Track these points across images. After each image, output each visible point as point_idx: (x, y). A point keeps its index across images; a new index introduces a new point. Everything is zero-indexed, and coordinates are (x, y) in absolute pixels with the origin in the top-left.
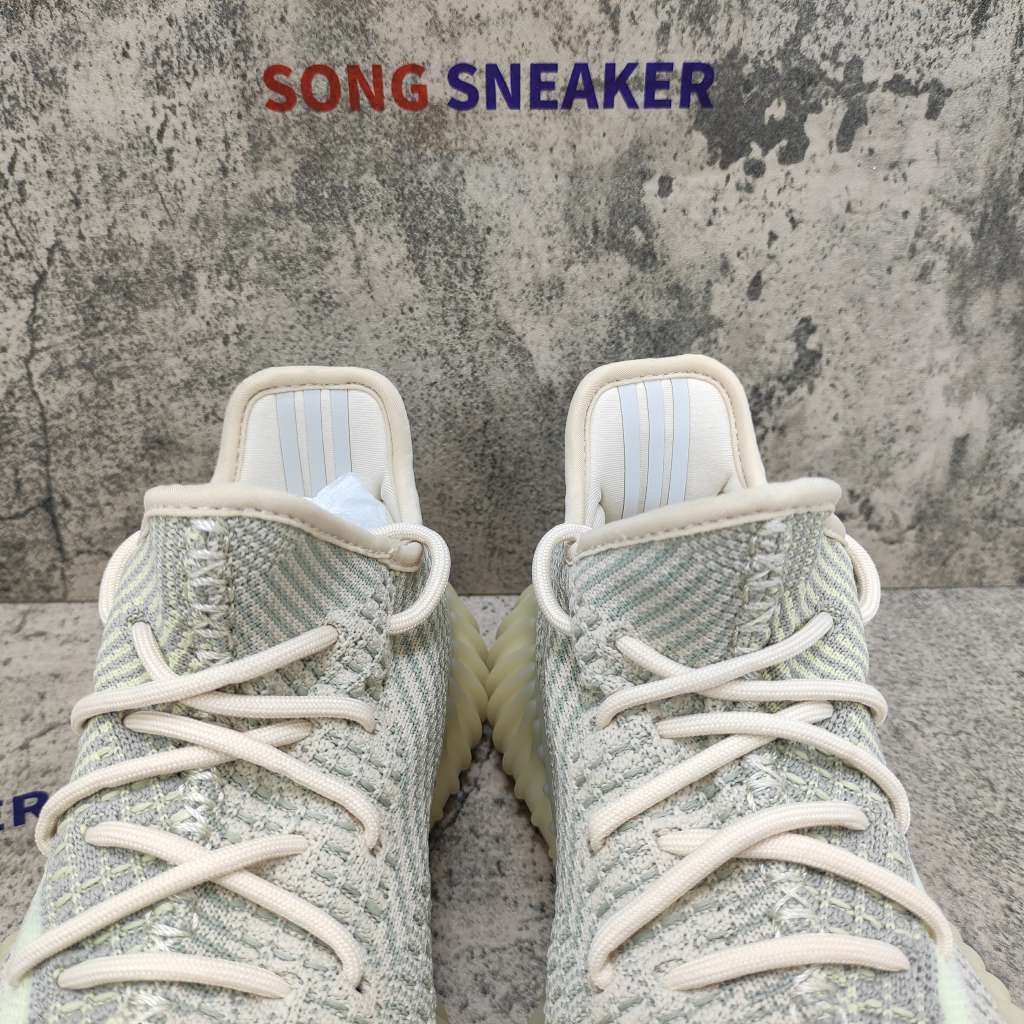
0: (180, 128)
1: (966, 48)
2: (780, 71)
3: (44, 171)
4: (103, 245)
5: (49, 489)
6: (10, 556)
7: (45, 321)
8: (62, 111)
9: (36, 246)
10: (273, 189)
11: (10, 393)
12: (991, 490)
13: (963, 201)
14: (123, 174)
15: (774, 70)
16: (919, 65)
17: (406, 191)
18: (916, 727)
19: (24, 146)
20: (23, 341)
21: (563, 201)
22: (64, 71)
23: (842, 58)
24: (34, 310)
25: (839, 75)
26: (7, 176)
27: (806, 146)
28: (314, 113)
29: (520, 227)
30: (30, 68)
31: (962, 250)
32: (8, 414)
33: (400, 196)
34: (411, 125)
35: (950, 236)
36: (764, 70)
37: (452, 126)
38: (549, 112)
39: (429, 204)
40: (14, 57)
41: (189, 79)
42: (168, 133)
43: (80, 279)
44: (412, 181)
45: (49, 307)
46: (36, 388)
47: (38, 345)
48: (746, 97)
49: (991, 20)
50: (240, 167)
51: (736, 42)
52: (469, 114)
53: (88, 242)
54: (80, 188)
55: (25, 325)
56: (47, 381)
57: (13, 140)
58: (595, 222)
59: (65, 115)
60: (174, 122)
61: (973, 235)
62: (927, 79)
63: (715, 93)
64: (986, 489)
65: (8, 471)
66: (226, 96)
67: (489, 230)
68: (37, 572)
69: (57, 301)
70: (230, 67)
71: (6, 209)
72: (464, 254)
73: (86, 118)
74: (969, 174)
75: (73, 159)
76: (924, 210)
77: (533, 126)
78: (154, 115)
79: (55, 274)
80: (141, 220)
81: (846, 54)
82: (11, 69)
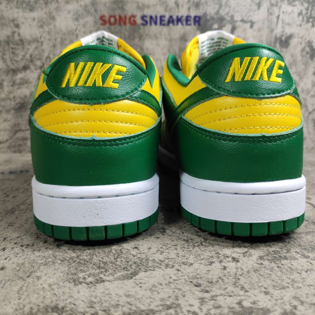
0: (80, 29)
1: (257, 13)
2: (215, 18)
8: (54, 25)
16: (246, 17)
19: (45, 33)
25: (229, 19)
26: (40, 40)
28: (111, 26)
30: (48, 15)
34: (133, 29)
36: (212, 18)
37: (142, 29)
40: (45, 13)
48: (208, 24)
49: (261, 7)
51: (205, 11)
52: (146, 27)
54: (56, 43)
57: (42, 32)
62: (249, 20)
63: (202, 22)
66: (92, 22)
70: (93, 16)
71: (38, 48)
75: (55, 36)
77: (160, 30)
78: (75, 26)
81: (230, 15)
82: (44, 16)
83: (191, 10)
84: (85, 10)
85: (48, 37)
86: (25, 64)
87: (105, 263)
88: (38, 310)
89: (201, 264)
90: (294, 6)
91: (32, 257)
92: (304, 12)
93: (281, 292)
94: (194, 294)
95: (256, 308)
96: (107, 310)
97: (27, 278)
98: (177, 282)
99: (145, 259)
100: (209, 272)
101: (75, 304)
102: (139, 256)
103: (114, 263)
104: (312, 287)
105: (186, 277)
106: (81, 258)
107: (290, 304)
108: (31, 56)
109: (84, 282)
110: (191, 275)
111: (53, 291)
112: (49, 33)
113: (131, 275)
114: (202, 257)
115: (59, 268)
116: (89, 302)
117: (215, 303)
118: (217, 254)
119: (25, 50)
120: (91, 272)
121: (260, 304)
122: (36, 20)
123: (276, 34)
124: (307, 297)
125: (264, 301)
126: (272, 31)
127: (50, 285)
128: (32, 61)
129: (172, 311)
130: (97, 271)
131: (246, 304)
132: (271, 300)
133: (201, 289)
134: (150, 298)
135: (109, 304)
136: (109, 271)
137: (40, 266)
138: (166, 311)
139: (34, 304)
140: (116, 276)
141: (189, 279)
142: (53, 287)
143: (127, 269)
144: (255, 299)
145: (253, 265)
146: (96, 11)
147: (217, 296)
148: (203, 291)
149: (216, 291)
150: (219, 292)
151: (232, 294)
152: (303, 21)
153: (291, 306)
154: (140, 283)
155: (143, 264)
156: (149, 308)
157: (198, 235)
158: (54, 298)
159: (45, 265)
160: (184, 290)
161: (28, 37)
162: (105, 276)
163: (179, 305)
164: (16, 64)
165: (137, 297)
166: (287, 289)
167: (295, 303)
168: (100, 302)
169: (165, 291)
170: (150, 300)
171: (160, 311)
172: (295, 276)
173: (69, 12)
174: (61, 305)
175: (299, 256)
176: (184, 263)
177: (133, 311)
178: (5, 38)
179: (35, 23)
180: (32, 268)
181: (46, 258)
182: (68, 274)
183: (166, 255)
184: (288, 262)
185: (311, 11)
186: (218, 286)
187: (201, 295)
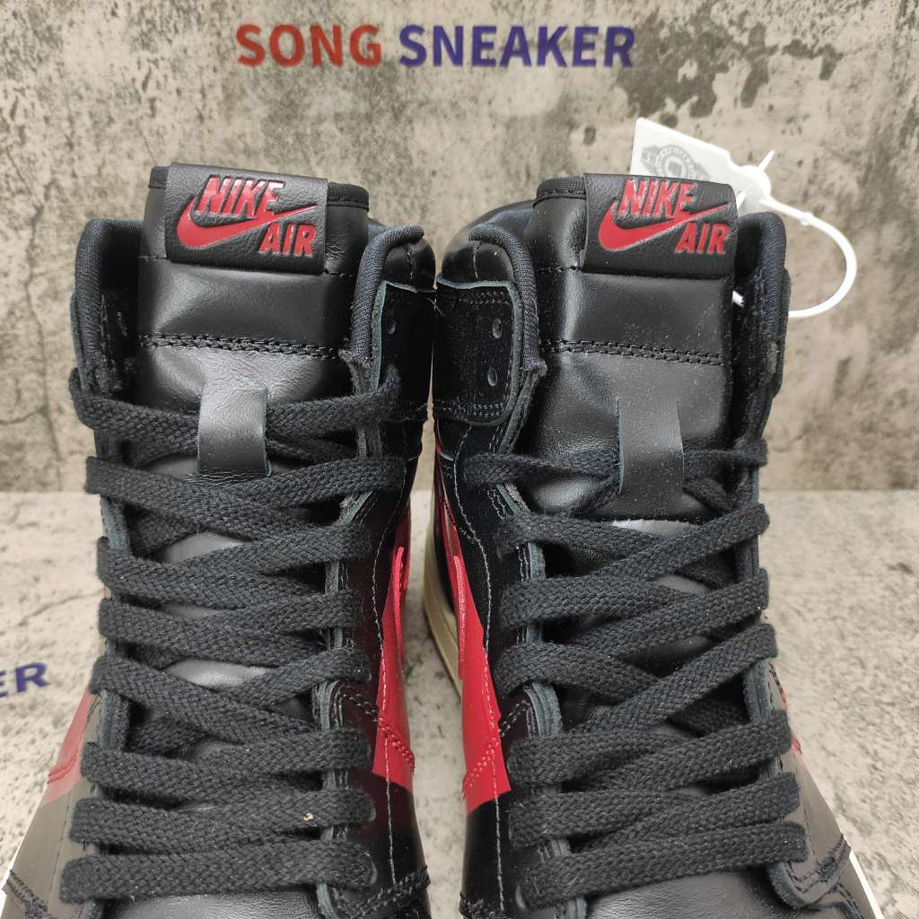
0: (162, 80)
1: (856, 17)
2: (692, 36)
3: (41, 117)
4: (94, 183)
5: (46, 398)
6: (11, 455)
7: (42, 251)
8: (58, 64)
9: (35, 183)
10: (244, 135)
11: (11, 313)
12: (869, 407)
13: (851, 153)
14: (111, 120)
15: (687, 34)
16: (814, 31)
17: (362, 139)
18: (798, 612)
19: (24, 95)
20: (23, 267)
21: (500, 147)
22: (60, 28)
23: (748, 24)
24: (32, 240)
25: (744, 39)
26: (9, 121)
27: (714, 101)
28: (280, 67)
29: (462, 170)
30: (29, 25)
31: (849, 196)
32: (10, 332)
33: (356, 142)
34: (367, 79)
35: (838, 184)
36: (678, 34)
37: (403, 79)
38: (488, 69)
39: (382, 148)
40: (15, 15)
41: (170, 36)
42: (152, 84)
43: (72, 213)
44: (367, 129)
45: (46, 237)
46: (35, 309)
47: (36, 271)
48: (662, 58)
50: (215, 115)
51: (654, 9)
52: (418, 70)
53: (81, 181)
54: (73, 133)
55: (24, 254)
56: (44, 303)
57: (15, 89)
58: (527, 168)
59: (61, 68)
60: (157, 74)
61: (859, 182)
62: (821, 44)
63: (635, 55)
64: (865, 405)
65: (10, 381)
66: (203, 52)
67: (434, 173)
68: (36, 470)
69: (52, 232)
70: (207, 26)
71: (8, 150)
72: (412, 194)
73: (79, 70)
74: (856, 130)
75: (68, 107)
76: (816, 161)
77: (473, 82)
78: (139, 68)
79: (51, 209)
80: (126, 161)
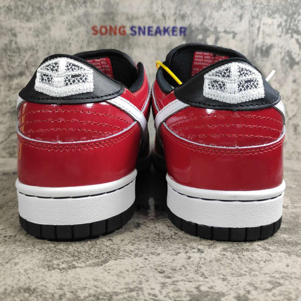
49: (243, 19)
81: (213, 26)
82: (40, 26)
83: (177, 21)
84: (78, 21)
85: (43, 45)
86: (21, 70)
87: (79, 252)
88: (12, 291)
89: (168, 254)
90: (273, 18)
91: (13, 246)
92: (283, 24)
93: (238, 279)
94: (157, 279)
95: (212, 292)
96: (75, 292)
97: (6, 264)
98: (143, 269)
99: (117, 249)
100: (174, 261)
101: (46, 287)
102: (112, 246)
103: (87, 253)
104: (267, 275)
105: (152, 265)
106: (58, 247)
107: (245, 289)
108: (27, 63)
109: (58, 268)
110: (157, 263)
111: (28, 275)
112: (44, 42)
113: (102, 263)
114: (170, 248)
115: (36, 256)
116: (59, 284)
117: (175, 287)
118: (184, 245)
119: (21, 57)
120: (65, 259)
121: (216, 289)
122: (32, 29)
123: (257, 45)
124: (261, 284)
125: (221, 286)
126: (253, 41)
127: (25, 270)
128: (27, 67)
129: (134, 294)
130: (71, 259)
131: (203, 288)
132: (227, 285)
133: (164, 275)
134: (116, 282)
135: (78, 287)
136: (82, 259)
137: (19, 254)
138: (129, 293)
139: (9, 285)
140: (87, 263)
141: (155, 266)
142: (28, 272)
143: (98, 258)
144: (213, 284)
145: (216, 256)
146: (88, 21)
147: (177, 281)
148: (166, 277)
149: (177, 276)
150: (180, 278)
151: (192, 280)
152: (282, 32)
153: (245, 291)
154: (109, 270)
155: (114, 253)
156: (114, 291)
157: (169, 229)
158: (28, 281)
159: (24, 253)
160: (148, 276)
161: (24, 46)
162: (77, 263)
163: (141, 289)
164: (12, 71)
165: (104, 281)
166: (244, 277)
167: (249, 288)
168: (70, 285)
169: (130, 276)
170: (115, 284)
171: (123, 293)
172: (254, 265)
173: (64, 23)
174: (33, 286)
175: (261, 248)
176: (152, 253)
177: (99, 293)
178: (3, 46)
179: (31, 32)
180: (11, 256)
181: (26, 247)
182: (44, 261)
183: (137, 246)
184: (249, 253)
185: (290, 23)
186: (180, 273)
187: (163, 280)
